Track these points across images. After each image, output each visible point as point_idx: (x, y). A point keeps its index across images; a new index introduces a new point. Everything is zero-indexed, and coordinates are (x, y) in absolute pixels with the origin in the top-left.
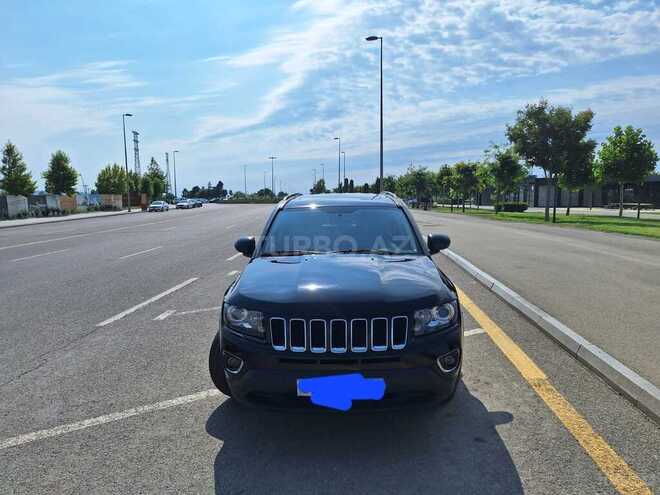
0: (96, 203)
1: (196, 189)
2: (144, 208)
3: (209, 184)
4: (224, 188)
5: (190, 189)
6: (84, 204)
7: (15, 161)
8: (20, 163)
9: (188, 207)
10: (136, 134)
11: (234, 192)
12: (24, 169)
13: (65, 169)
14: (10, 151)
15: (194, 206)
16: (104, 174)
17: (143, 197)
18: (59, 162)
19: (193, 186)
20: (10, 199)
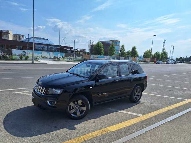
0: (142, 60)
1: (181, 58)
2: (155, 62)
3: (187, 56)
5: (179, 58)
6: (138, 60)
7: (123, 49)
8: (124, 49)
9: (170, 63)
10: (165, 40)
12: (124, 51)
14: (123, 46)
15: (173, 63)
16: (146, 52)
17: (155, 59)
18: (134, 49)
19: (180, 57)
20: (120, 57)
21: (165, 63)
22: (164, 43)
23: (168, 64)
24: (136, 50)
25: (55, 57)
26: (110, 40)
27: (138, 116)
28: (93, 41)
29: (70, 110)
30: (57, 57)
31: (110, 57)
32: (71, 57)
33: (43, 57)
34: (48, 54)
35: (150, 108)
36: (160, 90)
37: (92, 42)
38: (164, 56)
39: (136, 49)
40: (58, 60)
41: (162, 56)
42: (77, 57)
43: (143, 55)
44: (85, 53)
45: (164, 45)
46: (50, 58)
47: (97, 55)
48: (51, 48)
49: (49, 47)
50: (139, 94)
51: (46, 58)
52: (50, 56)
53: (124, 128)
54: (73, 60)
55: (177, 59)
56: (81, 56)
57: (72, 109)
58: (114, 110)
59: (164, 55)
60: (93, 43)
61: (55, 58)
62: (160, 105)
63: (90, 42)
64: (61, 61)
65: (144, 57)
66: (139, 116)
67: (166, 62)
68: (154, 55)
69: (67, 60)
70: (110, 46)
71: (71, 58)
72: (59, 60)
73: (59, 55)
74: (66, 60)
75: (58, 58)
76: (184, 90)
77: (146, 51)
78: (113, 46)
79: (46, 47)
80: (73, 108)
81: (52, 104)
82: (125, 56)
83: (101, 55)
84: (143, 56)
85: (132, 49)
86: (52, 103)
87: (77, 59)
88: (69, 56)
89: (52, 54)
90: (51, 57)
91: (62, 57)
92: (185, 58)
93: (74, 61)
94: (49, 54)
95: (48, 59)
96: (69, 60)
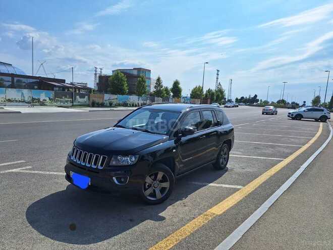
0: (188, 102)
1: (242, 98)
3: (250, 96)
4: (258, 98)
5: (239, 98)
8: (161, 84)
9: (230, 107)
10: (218, 71)
11: (263, 101)
13: (177, 87)
14: (159, 80)
15: (233, 107)
16: (194, 89)
17: (209, 100)
18: (176, 84)
19: (241, 96)
20: (156, 98)
21: (223, 106)
22: (218, 74)
23: (228, 108)
24: (180, 86)
25: (33, 99)
26: (135, 69)
27: (238, 190)
28: (101, 69)
29: (145, 189)
30: (39, 100)
31: (139, 99)
32: (67, 99)
33: (9, 100)
34: (20, 94)
35: (246, 175)
36: (242, 148)
37: (99, 71)
38: (220, 96)
39: (179, 84)
40: (41, 105)
41: (218, 96)
42: (79, 98)
43: (191, 94)
44: (90, 90)
45: (217, 78)
46: (24, 101)
47: (116, 94)
48: (18, 81)
49: (16, 79)
50: (226, 156)
51: (16, 101)
52: (24, 97)
53: (232, 208)
54: (71, 104)
55: (237, 99)
56: (86, 97)
57: (147, 187)
58: (201, 184)
59: (219, 93)
60: (101, 72)
61: (34, 102)
62: (255, 170)
63: (96, 71)
64: (46, 105)
65: (191, 97)
66: (240, 189)
67: (223, 104)
68: (206, 95)
69: (59, 104)
70: (138, 79)
71: (67, 101)
72: (43, 104)
73: (43, 96)
74: (57, 105)
75: (41, 100)
76: (272, 147)
77: (195, 87)
78: (142, 79)
79: (10, 79)
80: (150, 186)
81: (122, 182)
82: (163, 96)
83: (123, 94)
84: (189, 96)
85: (174, 85)
86: (123, 180)
87: (79, 102)
88: (63, 97)
89: (27, 94)
90: (26, 99)
91: (48, 99)
92: (248, 97)
93: (73, 106)
94: (22, 94)
95: (21, 104)
96: (62, 104)
